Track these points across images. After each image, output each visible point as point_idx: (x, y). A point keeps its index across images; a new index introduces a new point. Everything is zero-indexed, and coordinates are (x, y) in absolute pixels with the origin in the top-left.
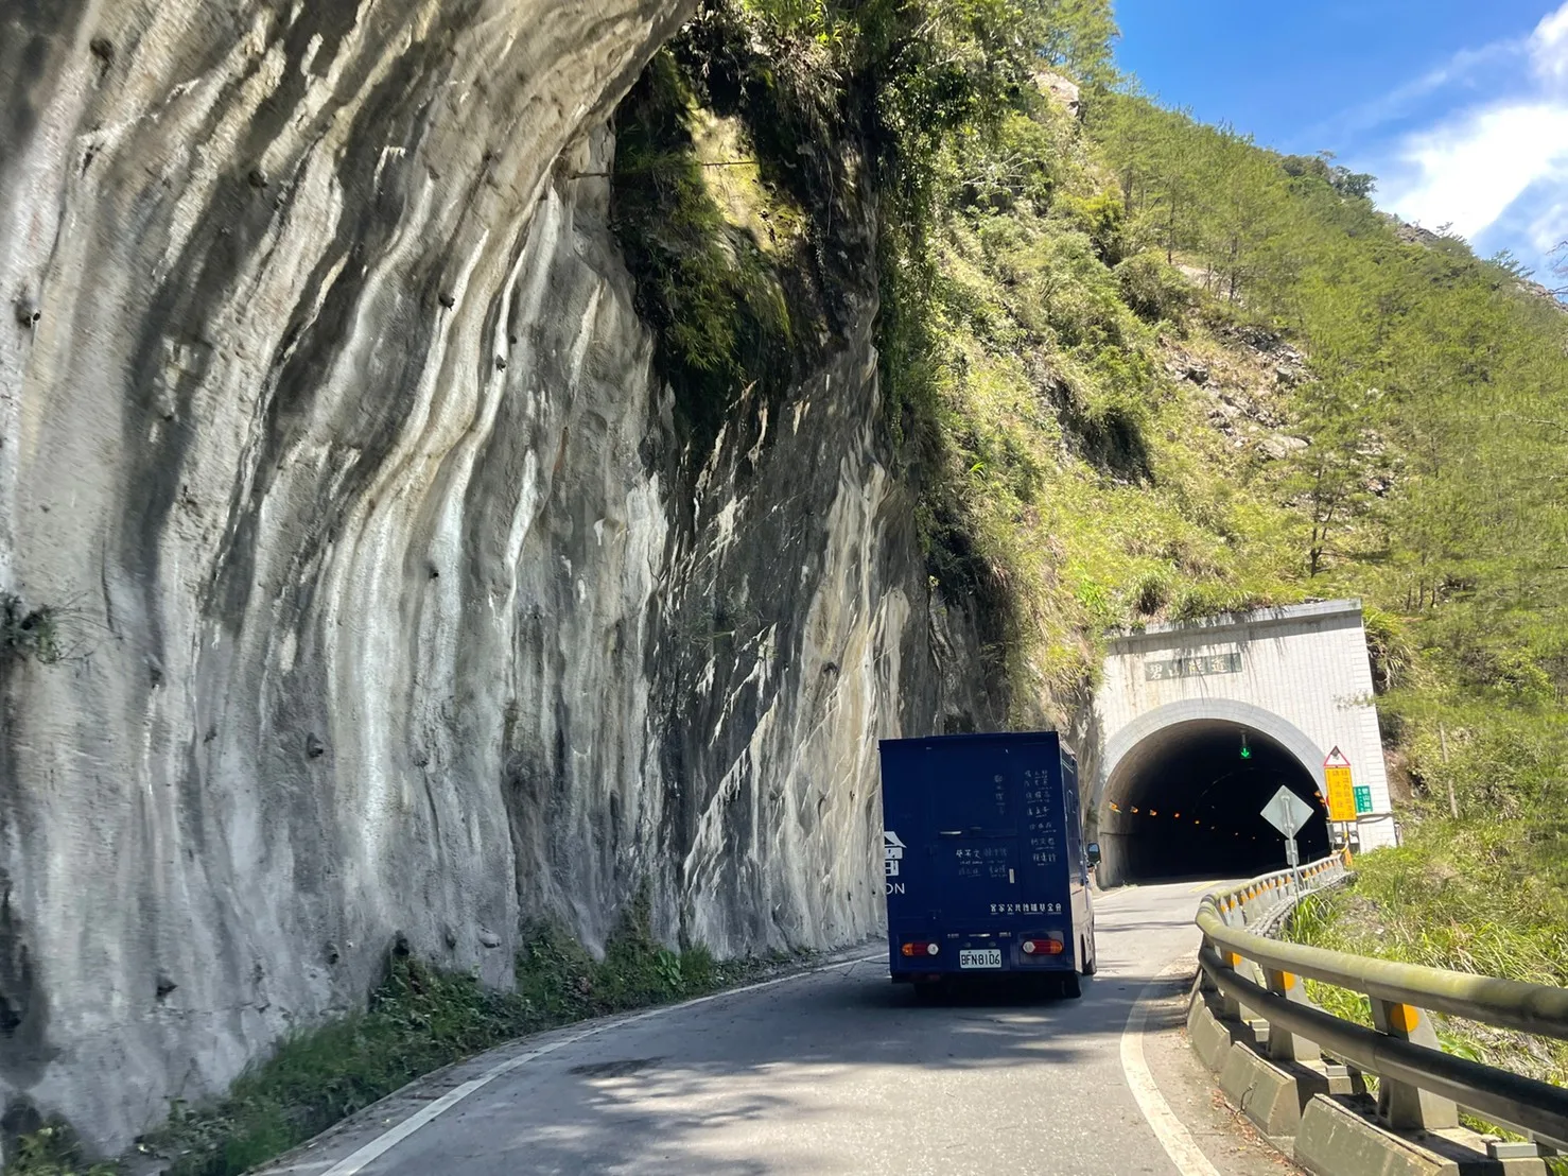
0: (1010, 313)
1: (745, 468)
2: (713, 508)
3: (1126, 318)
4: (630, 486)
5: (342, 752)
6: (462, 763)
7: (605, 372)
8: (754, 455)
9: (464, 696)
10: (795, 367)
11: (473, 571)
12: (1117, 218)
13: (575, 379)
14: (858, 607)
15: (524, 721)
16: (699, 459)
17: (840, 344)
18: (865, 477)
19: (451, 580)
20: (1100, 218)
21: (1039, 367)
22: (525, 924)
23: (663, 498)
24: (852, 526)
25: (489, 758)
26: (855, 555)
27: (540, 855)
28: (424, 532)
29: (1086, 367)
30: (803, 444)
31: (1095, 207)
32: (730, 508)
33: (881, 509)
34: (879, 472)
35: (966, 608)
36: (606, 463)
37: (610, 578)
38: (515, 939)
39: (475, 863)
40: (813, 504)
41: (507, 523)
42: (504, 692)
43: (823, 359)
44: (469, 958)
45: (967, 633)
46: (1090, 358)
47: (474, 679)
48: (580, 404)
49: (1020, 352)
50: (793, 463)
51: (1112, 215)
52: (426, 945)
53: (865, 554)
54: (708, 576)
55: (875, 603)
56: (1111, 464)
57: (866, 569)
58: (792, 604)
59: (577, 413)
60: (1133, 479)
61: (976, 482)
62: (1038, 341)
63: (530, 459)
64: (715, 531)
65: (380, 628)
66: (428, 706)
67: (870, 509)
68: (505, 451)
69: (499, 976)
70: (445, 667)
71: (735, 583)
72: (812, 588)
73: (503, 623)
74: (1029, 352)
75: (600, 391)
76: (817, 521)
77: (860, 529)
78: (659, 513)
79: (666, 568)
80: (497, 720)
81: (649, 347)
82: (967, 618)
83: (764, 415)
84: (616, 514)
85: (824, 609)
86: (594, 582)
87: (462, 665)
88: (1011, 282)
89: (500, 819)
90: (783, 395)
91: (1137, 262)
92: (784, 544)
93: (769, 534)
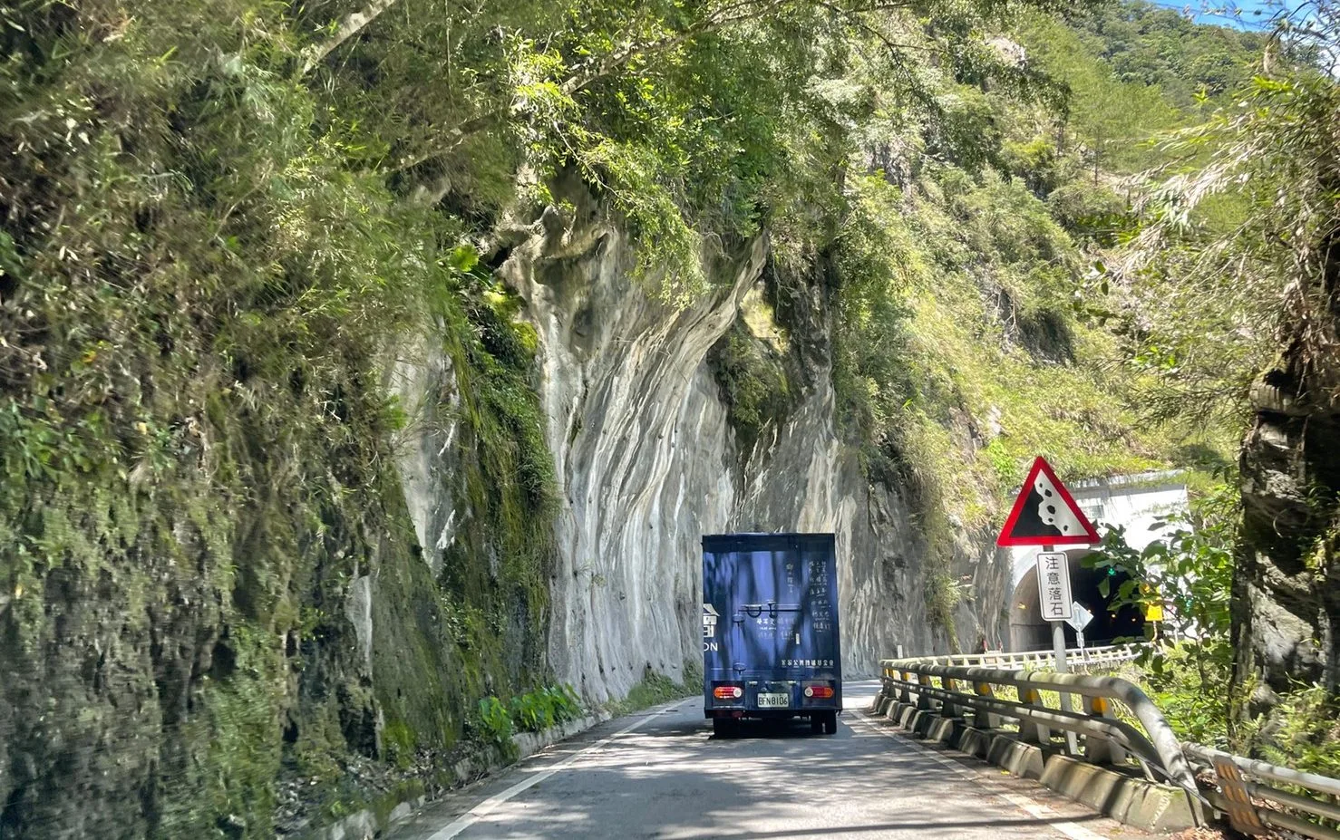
0: (963, 240)
1: (767, 457)
2: (754, 477)
3: (1058, 234)
4: (719, 477)
5: (629, 597)
6: (661, 598)
7: (709, 433)
8: (771, 451)
9: (662, 572)
10: (790, 407)
11: (663, 523)
12: (1051, 158)
13: (697, 439)
14: (825, 512)
15: (681, 581)
16: (746, 458)
17: (812, 392)
18: (828, 445)
19: (656, 529)
20: (1037, 159)
21: (987, 279)
22: (685, 661)
23: (732, 479)
24: (821, 472)
25: (670, 597)
26: (823, 486)
27: (688, 633)
28: (649, 511)
29: (1023, 277)
30: (794, 441)
31: (1034, 151)
32: (760, 476)
33: (838, 459)
34: (835, 443)
35: (899, 492)
36: (709, 469)
37: (711, 519)
38: (682, 667)
39: (668, 637)
40: (798, 468)
41: (674, 504)
42: (674, 570)
43: (802, 400)
44: (669, 672)
45: (900, 507)
46: (1027, 270)
47: (665, 566)
48: (699, 447)
49: (972, 269)
50: (790, 451)
51: (1046, 156)
52: (655, 666)
53: (829, 483)
54: (751, 508)
55: (835, 506)
56: (1043, 348)
57: (829, 493)
58: (790, 515)
59: (698, 452)
60: (1060, 360)
61: (908, 412)
62: (986, 260)
63: (682, 477)
64: (754, 488)
65: (636, 551)
66: (650, 577)
67: (830, 462)
68: (673, 476)
69: (678, 680)
70: (655, 562)
71: (763, 510)
72: (800, 507)
73: (673, 543)
74: (979, 269)
75: (706, 440)
76: (802, 475)
77: (826, 473)
78: (730, 487)
79: (733, 510)
80: (672, 581)
81: (725, 413)
82: (900, 498)
83: (775, 431)
84: (713, 491)
85: (807, 515)
86: (706, 519)
87: (660, 561)
88: (967, 217)
89: (675, 621)
90: (784, 421)
91: (1067, 190)
92: (786, 488)
93: (778, 486)
